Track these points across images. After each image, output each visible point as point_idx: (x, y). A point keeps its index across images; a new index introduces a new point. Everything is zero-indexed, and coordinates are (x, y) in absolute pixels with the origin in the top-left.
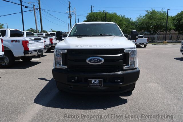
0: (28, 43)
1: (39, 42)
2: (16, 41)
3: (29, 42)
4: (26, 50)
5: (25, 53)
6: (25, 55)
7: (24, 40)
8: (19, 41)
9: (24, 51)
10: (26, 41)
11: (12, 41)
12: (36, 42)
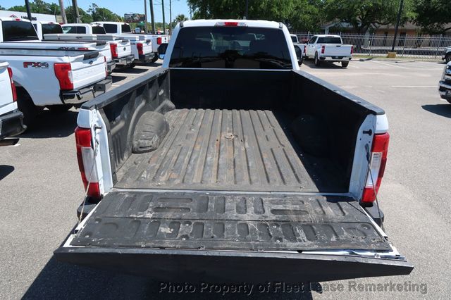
0: (71, 70)
1: (94, 63)
2: (36, 64)
3: (73, 66)
4: (66, 89)
5: (62, 97)
6: (63, 102)
7: (60, 61)
8: (45, 64)
9: (62, 91)
10: (65, 63)
11: (26, 64)
12: (87, 65)
